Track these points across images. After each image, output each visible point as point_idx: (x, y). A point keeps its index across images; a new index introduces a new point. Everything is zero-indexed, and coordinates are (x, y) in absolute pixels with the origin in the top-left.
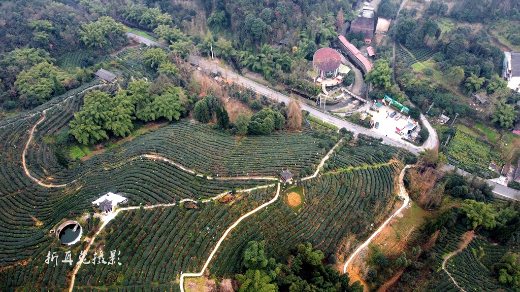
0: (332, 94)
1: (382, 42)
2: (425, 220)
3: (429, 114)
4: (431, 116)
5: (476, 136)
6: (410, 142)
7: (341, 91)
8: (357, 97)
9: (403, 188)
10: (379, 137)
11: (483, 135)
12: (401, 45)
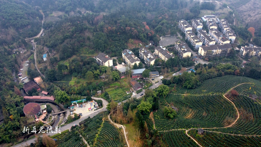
0: (48, 120)
1: (45, 86)
2: (134, 126)
3: (93, 95)
4: (94, 95)
5: (113, 89)
6: (98, 109)
7: (51, 116)
8: (60, 112)
9: (116, 124)
10: (88, 117)
11: (115, 86)
12: (55, 82)
